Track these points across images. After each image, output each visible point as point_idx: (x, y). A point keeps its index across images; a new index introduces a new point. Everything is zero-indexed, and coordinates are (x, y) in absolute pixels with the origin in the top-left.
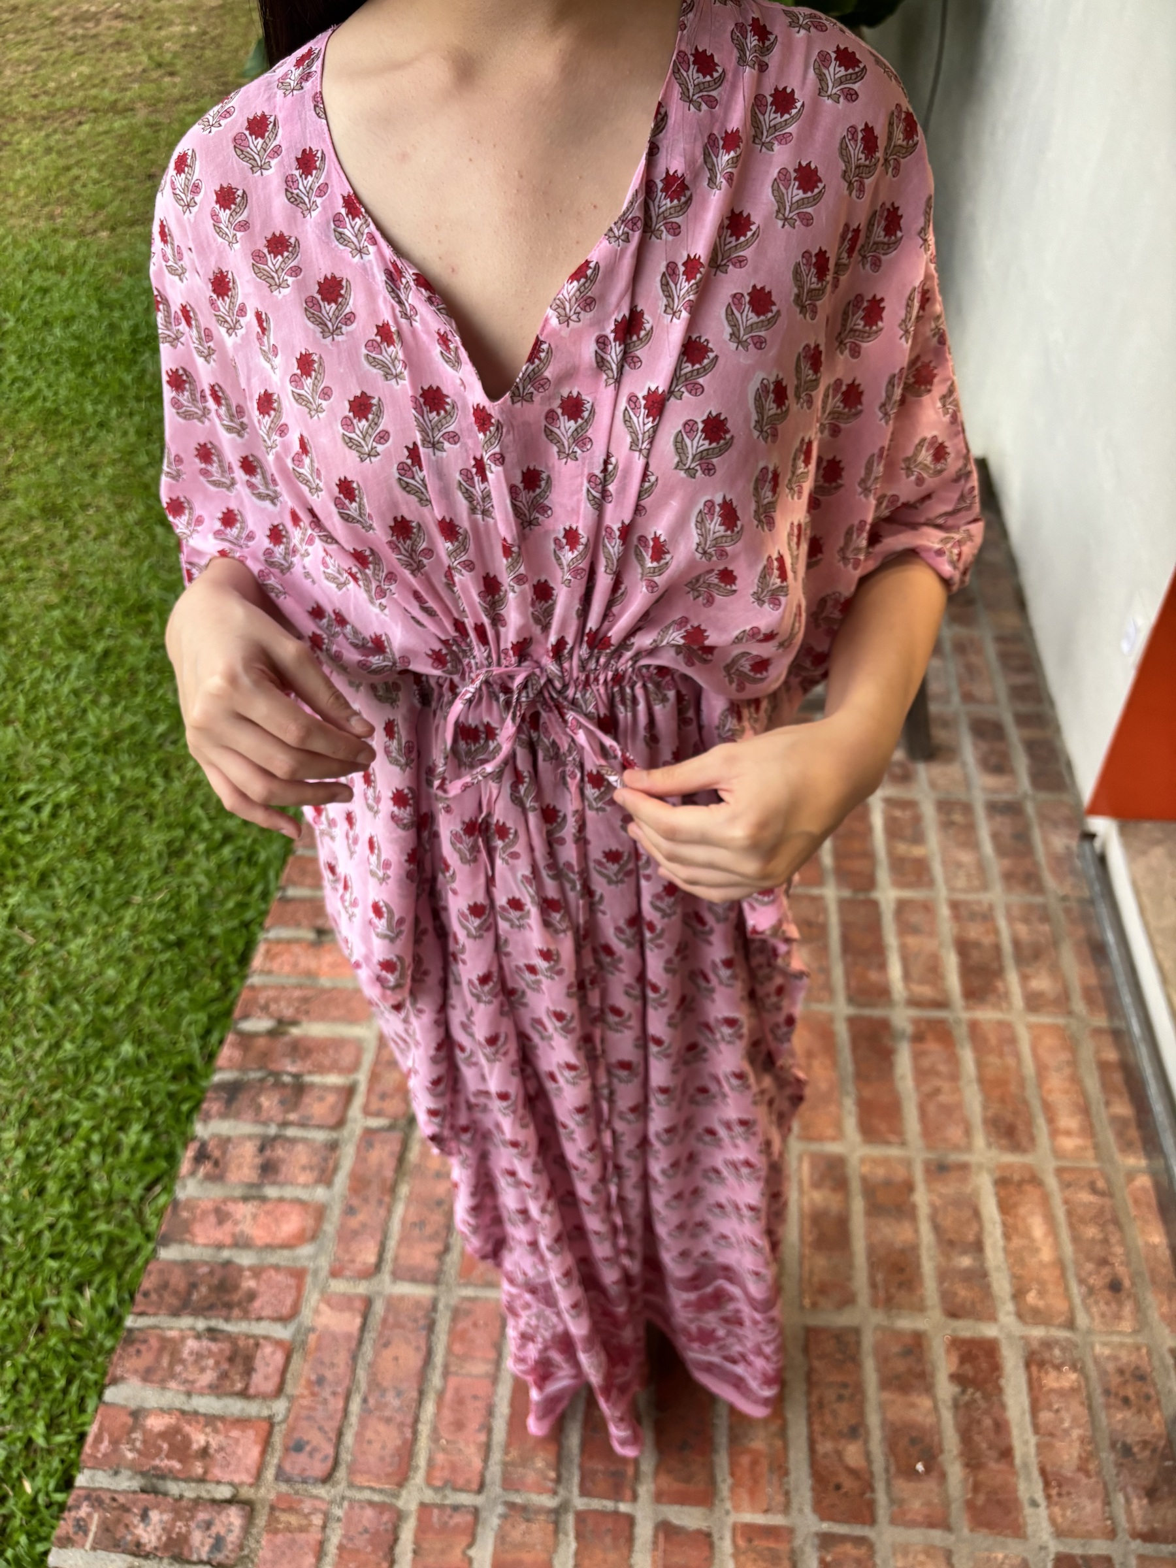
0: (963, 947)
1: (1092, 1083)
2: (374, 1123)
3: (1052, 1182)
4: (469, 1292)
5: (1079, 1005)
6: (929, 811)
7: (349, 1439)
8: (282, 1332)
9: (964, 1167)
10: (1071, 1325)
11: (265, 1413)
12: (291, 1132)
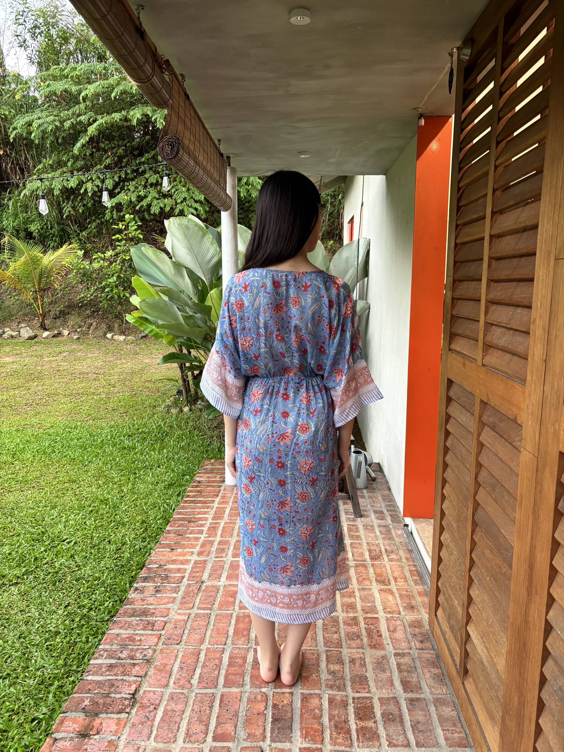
0: (370, 551)
1: (408, 574)
2: (191, 582)
3: (395, 590)
4: (221, 612)
5: (404, 560)
6: (361, 527)
7: (185, 637)
8: (163, 619)
9: (370, 589)
10: (400, 614)
11: (159, 633)
12: (164, 584)
